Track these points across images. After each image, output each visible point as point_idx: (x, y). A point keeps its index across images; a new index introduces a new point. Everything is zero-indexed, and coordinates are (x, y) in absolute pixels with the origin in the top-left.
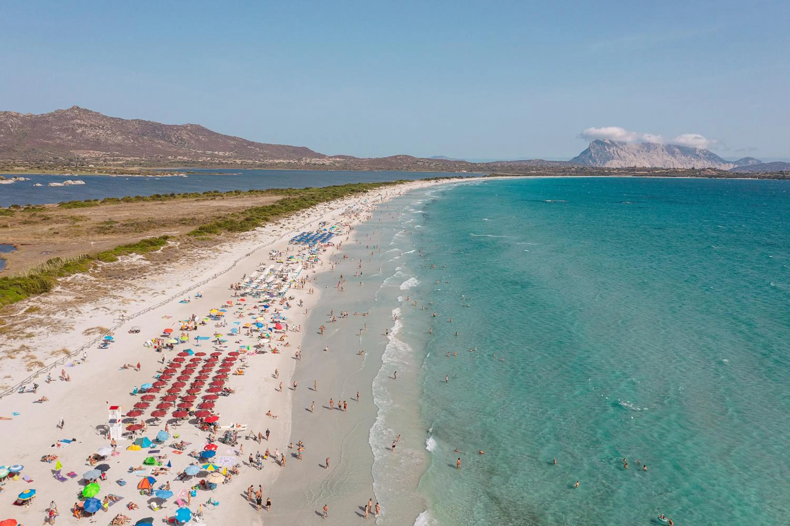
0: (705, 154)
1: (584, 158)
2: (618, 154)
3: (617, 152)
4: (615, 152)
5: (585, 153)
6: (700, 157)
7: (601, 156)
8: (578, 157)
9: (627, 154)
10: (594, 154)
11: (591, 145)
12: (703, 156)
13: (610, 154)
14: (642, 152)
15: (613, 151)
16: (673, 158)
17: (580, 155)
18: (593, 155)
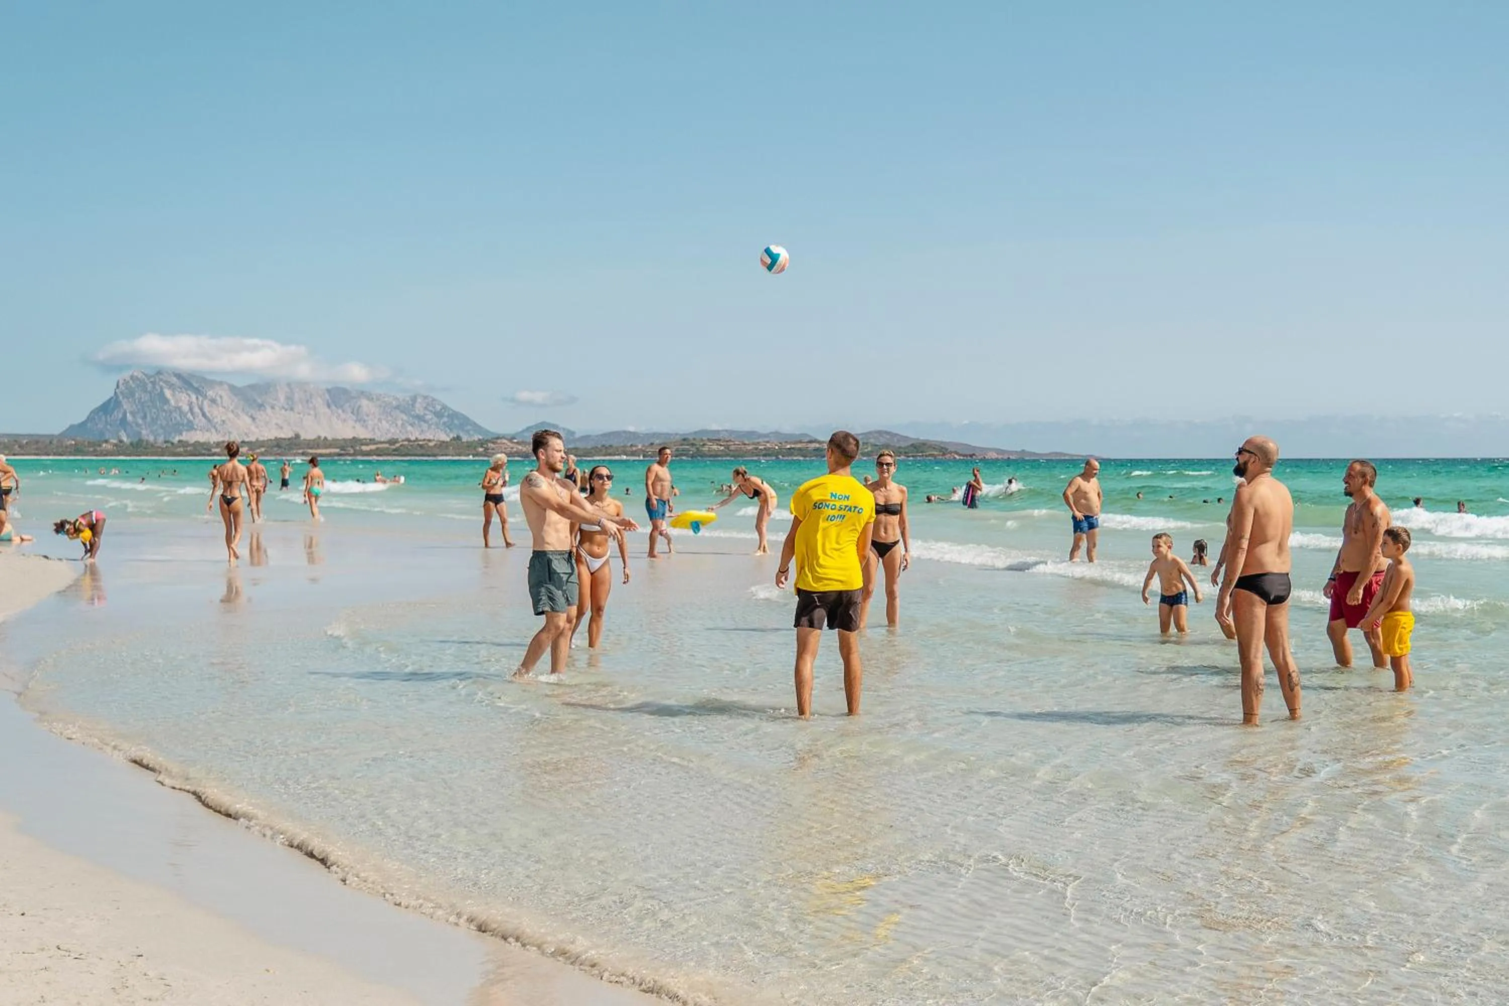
0: (438, 415)
1: (100, 426)
2: (204, 415)
3: (201, 409)
4: (196, 410)
5: (106, 408)
6: (425, 421)
7: (154, 420)
8: (83, 424)
9: (231, 415)
10: (132, 413)
11: (122, 387)
12: (435, 419)
13: (181, 413)
14: (273, 408)
15: (190, 404)
16: (358, 426)
17: (89, 419)
18: (129, 417)
